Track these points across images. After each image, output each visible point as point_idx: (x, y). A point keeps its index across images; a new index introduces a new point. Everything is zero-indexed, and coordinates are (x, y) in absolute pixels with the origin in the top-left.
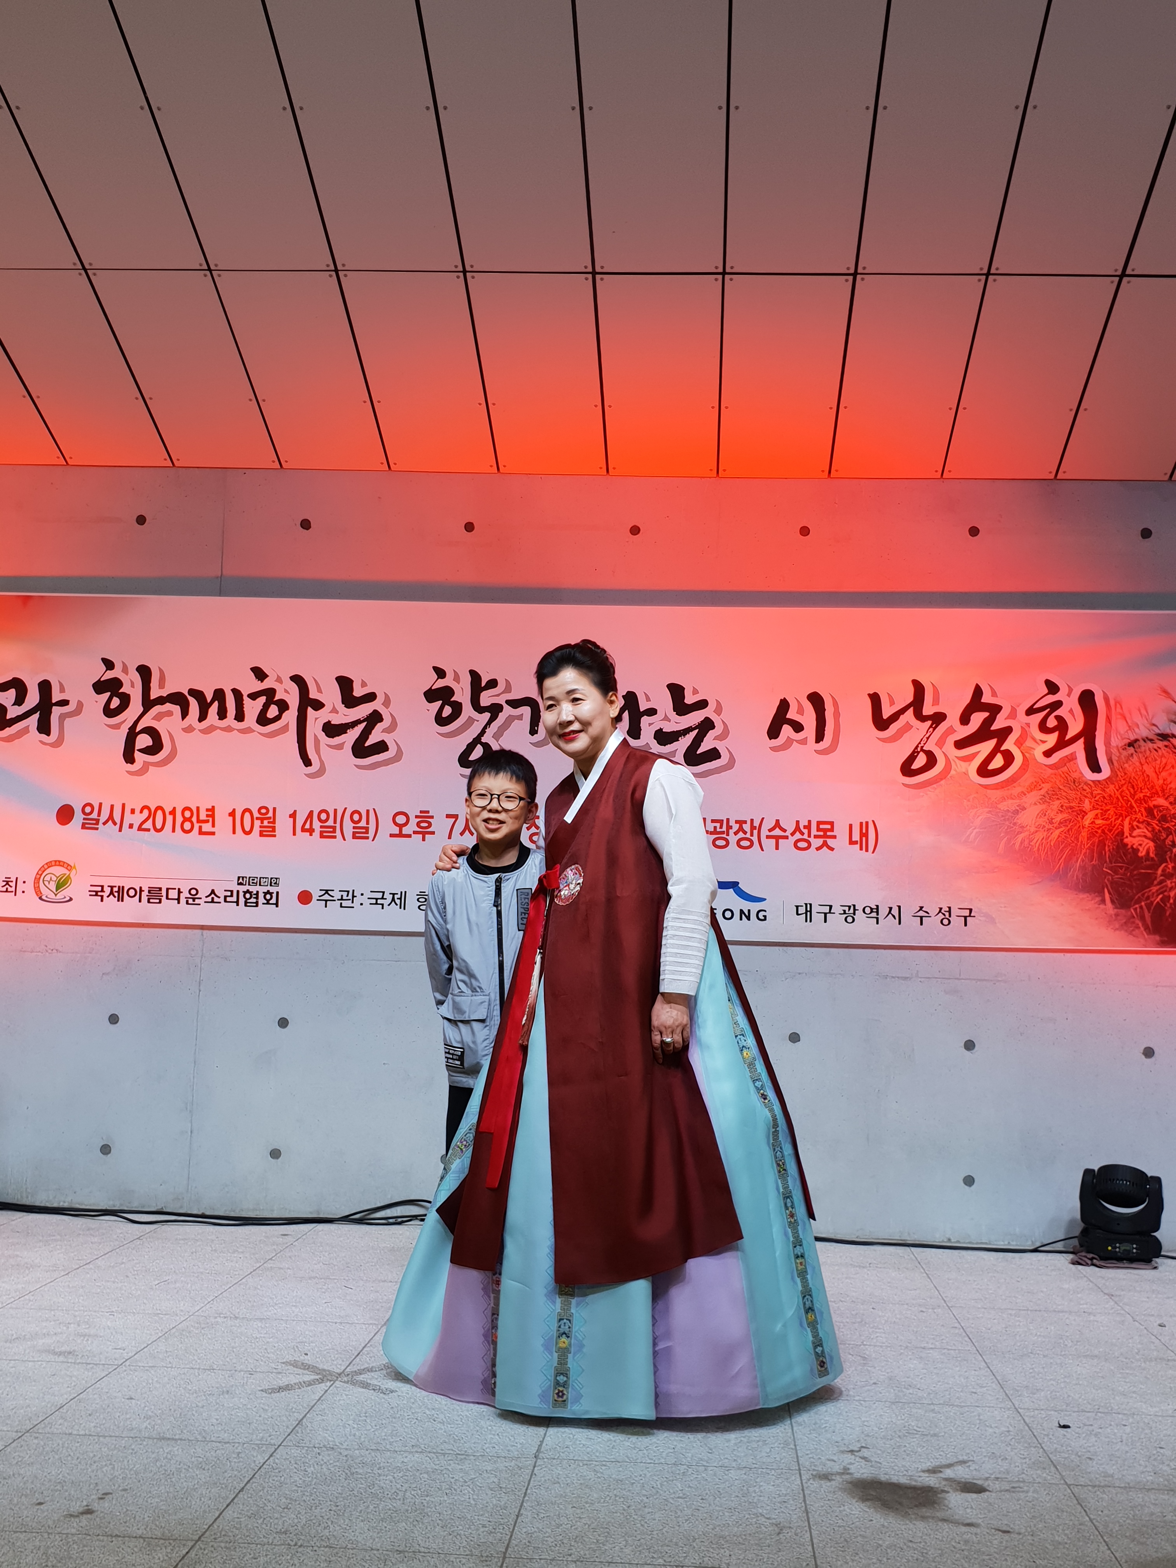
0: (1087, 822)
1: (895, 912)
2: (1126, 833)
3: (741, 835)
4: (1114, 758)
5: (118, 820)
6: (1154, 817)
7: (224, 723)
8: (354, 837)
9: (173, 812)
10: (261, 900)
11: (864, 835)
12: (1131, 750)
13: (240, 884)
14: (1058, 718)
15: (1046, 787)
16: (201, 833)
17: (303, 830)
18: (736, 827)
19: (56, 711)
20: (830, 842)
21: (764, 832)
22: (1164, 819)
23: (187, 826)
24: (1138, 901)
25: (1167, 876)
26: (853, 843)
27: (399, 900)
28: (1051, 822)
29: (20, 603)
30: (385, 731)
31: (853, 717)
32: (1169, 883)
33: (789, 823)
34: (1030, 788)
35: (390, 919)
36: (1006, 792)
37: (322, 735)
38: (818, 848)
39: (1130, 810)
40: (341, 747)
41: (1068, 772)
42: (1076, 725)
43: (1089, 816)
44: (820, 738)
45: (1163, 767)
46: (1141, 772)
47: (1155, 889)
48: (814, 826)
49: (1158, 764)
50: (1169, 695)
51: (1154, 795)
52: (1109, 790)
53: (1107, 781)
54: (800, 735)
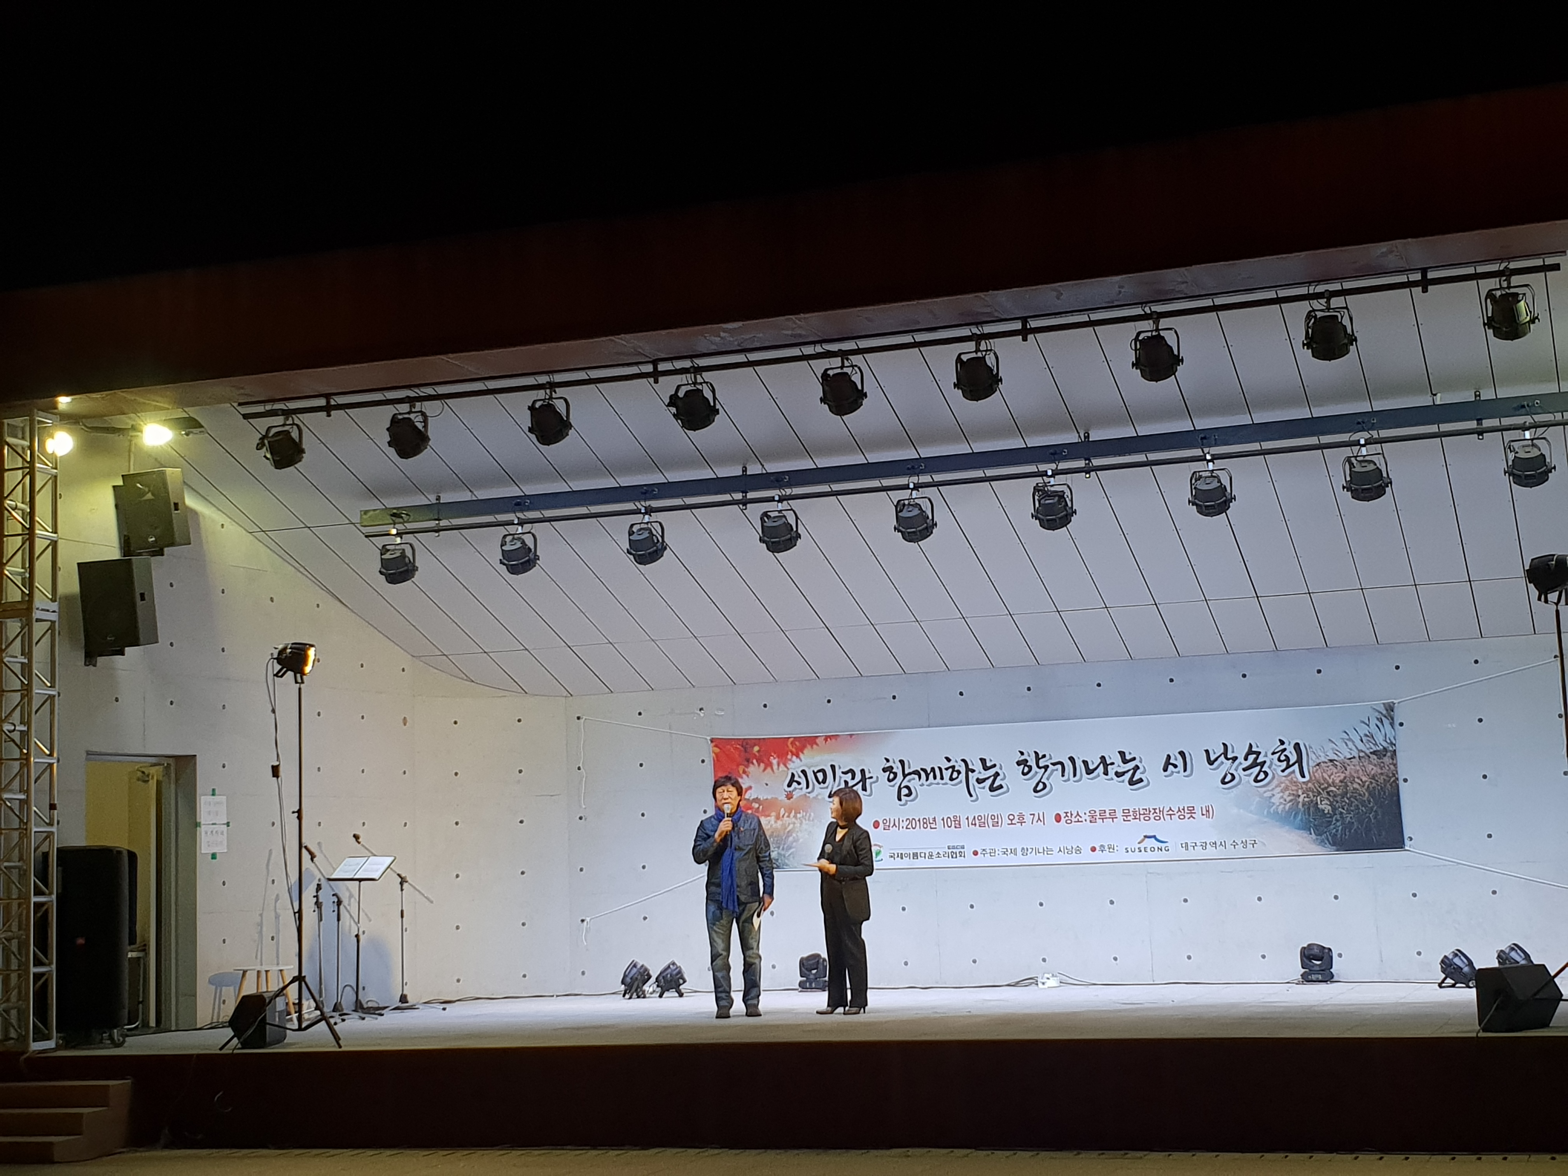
0: (1301, 799)
1: (1223, 843)
2: (1319, 803)
3: (1155, 814)
4: (1311, 771)
5: (897, 825)
6: (1330, 795)
7: (936, 781)
8: (993, 826)
9: (919, 820)
10: (958, 855)
11: (1208, 811)
12: (1318, 767)
13: (949, 849)
14: (1286, 756)
15: (1283, 785)
16: (931, 828)
17: (972, 824)
18: (1153, 811)
19: (868, 782)
20: (1193, 815)
21: (1165, 813)
22: (1335, 796)
23: (925, 826)
24: (1326, 832)
25: (1337, 820)
26: (1203, 815)
27: (1014, 852)
28: (1285, 801)
29: (849, 737)
30: (1001, 780)
31: (1198, 761)
32: (1338, 824)
33: (1175, 808)
34: (1276, 787)
35: (1011, 860)
36: (1264, 789)
37: (976, 783)
38: (1189, 818)
39: (1319, 793)
40: (984, 788)
41: (1292, 779)
42: (1293, 758)
43: (1302, 796)
44: (1185, 770)
45: (1332, 774)
46: (1323, 776)
47: (1332, 827)
48: (1186, 809)
49: (1329, 773)
50: (1333, 742)
51: (1330, 785)
52: (1310, 785)
53: (1308, 781)
54: (1176, 770)
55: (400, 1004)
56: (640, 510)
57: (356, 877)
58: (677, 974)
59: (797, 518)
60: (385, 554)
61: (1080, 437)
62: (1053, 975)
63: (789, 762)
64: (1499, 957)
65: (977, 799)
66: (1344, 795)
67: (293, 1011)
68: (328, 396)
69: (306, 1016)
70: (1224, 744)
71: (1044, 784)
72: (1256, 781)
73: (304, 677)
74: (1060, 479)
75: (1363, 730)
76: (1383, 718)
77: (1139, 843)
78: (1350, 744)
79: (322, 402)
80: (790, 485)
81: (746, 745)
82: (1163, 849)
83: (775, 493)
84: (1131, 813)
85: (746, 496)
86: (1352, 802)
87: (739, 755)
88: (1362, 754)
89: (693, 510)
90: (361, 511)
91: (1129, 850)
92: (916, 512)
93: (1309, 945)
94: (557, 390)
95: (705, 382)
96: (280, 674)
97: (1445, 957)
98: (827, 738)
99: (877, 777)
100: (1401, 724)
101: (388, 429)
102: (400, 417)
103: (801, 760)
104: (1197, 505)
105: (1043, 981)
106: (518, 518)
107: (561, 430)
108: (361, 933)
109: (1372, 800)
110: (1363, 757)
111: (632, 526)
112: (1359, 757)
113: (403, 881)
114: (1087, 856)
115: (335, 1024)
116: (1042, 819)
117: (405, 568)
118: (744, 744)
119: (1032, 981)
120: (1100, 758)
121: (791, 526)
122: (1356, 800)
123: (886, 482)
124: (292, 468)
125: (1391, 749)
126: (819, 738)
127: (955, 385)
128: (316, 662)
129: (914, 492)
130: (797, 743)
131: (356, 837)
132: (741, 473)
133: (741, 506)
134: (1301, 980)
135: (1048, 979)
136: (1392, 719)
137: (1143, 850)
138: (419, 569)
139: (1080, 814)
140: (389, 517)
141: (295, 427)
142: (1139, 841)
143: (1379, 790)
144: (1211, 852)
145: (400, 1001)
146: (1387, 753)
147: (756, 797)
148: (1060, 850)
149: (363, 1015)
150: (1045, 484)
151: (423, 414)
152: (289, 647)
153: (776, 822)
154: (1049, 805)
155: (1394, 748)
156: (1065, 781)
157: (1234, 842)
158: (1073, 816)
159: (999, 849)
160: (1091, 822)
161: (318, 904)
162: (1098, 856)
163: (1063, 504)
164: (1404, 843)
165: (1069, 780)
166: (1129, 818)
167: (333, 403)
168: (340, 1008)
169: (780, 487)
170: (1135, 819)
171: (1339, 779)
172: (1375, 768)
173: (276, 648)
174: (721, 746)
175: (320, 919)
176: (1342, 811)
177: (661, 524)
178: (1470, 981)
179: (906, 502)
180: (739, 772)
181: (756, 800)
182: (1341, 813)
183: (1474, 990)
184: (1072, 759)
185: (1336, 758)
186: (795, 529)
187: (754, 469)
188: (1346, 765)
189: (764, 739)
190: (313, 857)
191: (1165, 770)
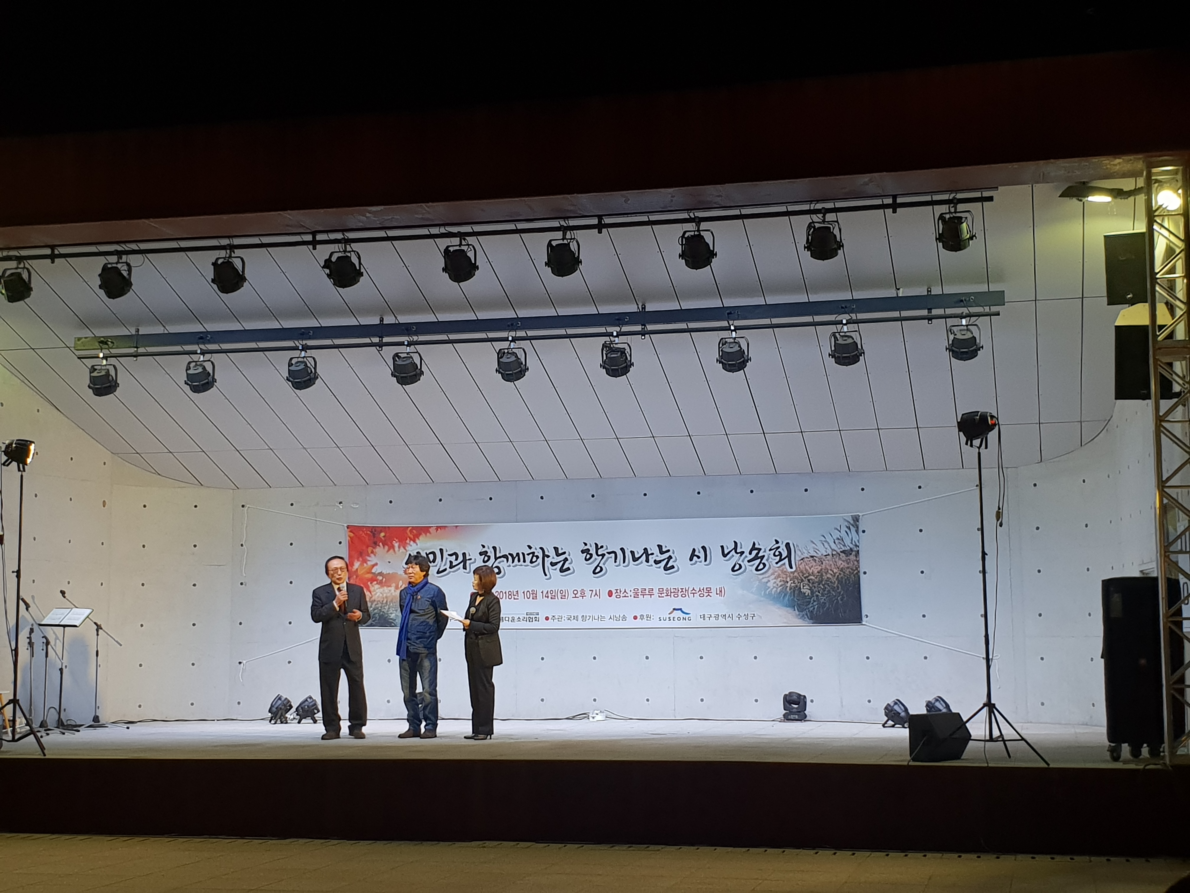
0: (789, 585)
1: (731, 616)
2: (802, 587)
3: (682, 593)
4: (797, 564)
6: (810, 582)
7: (520, 564)
8: (561, 598)
9: (505, 593)
10: (534, 620)
11: (721, 591)
12: (802, 561)
13: (527, 615)
14: (779, 552)
15: (776, 574)
16: (514, 599)
17: (546, 597)
18: (681, 590)
19: (468, 562)
20: (710, 594)
21: (690, 592)
22: (813, 583)
23: (510, 597)
24: (806, 609)
25: (814, 601)
26: (717, 594)
27: (576, 618)
28: (777, 585)
29: (455, 528)
30: (569, 564)
31: (715, 553)
32: (815, 604)
33: (697, 588)
34: (771, 575)
35: (574, 624)
36: (764, 576)
37: (550, 566)
38: (707, 596)
39: (802, 581)
40: (556, 569)
41: (783, 569)
42: (784, 554)
43: (790, 583)
44: (706, 560)
45: (812, 566)
46: (805, 568)
47: (811, 605)
48: (705, 589)
49: (810, 565)
50: (814, 543)
51: (810, 575)
52: (796, 574)
53: (795, 571)
54: (700, 560)
55: (93, 723)
56: (299, 347)
57: (61, 623)
58: (313, 706)
59: (421, 359)
60: (93, 372)
61: (638, 308)
62: (601, 711)
63: (408, 545)
64: (927, 706)
65: (550, 578)
66: (820, 583)
67: (8, 726)
68: (53, 247)
69: (18, 730)
70: (735, 542)
71: (601, 567)
72: (757, 570)
73: (26, 466)
74: (622, 339)
75: (836, 534)
76: (851, 527)
77: (669, 614)
78: (825, 544)
79: (48, 251)
80: (416, 333)
81: (374, 531)
82: (687, 619)
83: (405, 339)
84: (665, 591)
85: (382, 340)
86: (826, 588)
87: (369, 540)
88: (834, 553)
89: (340, 349)
90: (75, 338)
91: (662, 619)
92: (513, 358)
93: (790, 693)
94: (236, 251)
95: (353, 251)
96: (7, 464)
97: (888, 704)
98: (438, 528)
99: (475, 559)
100: (864, 531)
101: (99, 275)
102: (109, 266)
103: (417, 545)
104: (722, 363)
105: (593, 716)
106: (201, 349)
107: (237, 282)
108: (64, 667)
109: (840, 587)
110: (835, 555)
111: (291, 359)
112: (832, 554)
113: (99, 627)
114: (630, 623)
115: (42, 737)
116: (598, 594)
117: (109, 384)
118: (373, 530)
119: (585, 716)
120: (644, 549)
121: (417, 365)
122: (829, 586)
123: (491, 335)
124: (22, 302)
125: (855, 549)
126: (432, 528)
127: (546, 264)
128: (35, 454)
129: (512, 344)
130: (414, 531)
131: (63, 593)
132: (379, 323)
133: (378, 348)
134: (783, 719)
135: (597, 714)
136: (858, 528)
137: (672, 619)
138: (120, 385)
139: (627, 591)
140: (97, 344)
141: (25, 270)
142: (669, 612)
143: (845, 580)
144: (721, 622)
145: (93, 721)
146: (852, 553)
147: (380, 571)
148: (611, 618)
149: (64, 731)
150: (612, 342)
151: (128, 265)
152: (14, 442)
153: (395, 591)
154: (603, 583)
155: (858, 549)
156: (617, 566)
157: (739, 615)
158: (622, 593)
159: (565, 615)
160: (634, 597)
161: (31, 644)
162: (639, 623)
163: (624, 358)
164: (862, 619)
165: (619, 565)
166: (663, 595)
167: (56, 252)
168: (45, 725)
169: (409, 335)
170: (667, 595)
171: (817, 570)
172: (843, 563)
173: (4, 443)
174: (354, 532)
175: (32, 655)
176: (818, 594)
177: (314, 358)
178: (905, 723)
179: (506, 351)
180: (368, 552)
181: (381, 574)
182: (817, 596)
183: (908, 730)
184: (622, 549)
185: (815, 554)
186: (419, 368)
187: (389, 320)
188: (822, 560)
189: (389, 527)
190: (27, 606)
191: (691, 559)
